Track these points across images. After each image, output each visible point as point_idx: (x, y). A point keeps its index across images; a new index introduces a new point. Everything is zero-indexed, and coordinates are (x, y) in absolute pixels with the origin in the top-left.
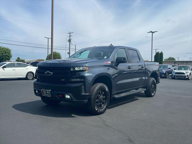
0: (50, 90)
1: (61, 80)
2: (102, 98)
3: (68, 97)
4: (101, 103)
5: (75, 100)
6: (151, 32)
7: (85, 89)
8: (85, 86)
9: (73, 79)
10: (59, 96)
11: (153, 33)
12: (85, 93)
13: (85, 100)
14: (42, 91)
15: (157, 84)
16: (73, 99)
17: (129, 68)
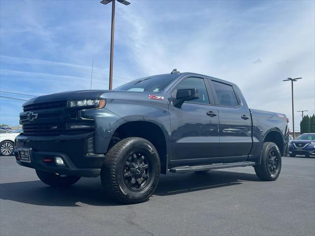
0: (31, 149)
1: (52, 128)
2: (139, 168)
3: (60, 161)
4: (139, 180)
5: (73, 168)
6: (290, 79)
7: (94, 144)
8: (94, 140)
9: (72, 125)
10: (45, 160)
11: (293, 80)
12: (95, 153)
13: (95, 170)
14: (19, 151)
15: (282, 156)
16: (68, 167)
17: (211, 114)
